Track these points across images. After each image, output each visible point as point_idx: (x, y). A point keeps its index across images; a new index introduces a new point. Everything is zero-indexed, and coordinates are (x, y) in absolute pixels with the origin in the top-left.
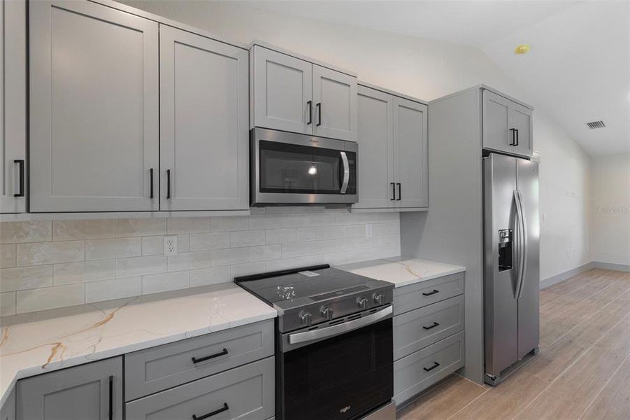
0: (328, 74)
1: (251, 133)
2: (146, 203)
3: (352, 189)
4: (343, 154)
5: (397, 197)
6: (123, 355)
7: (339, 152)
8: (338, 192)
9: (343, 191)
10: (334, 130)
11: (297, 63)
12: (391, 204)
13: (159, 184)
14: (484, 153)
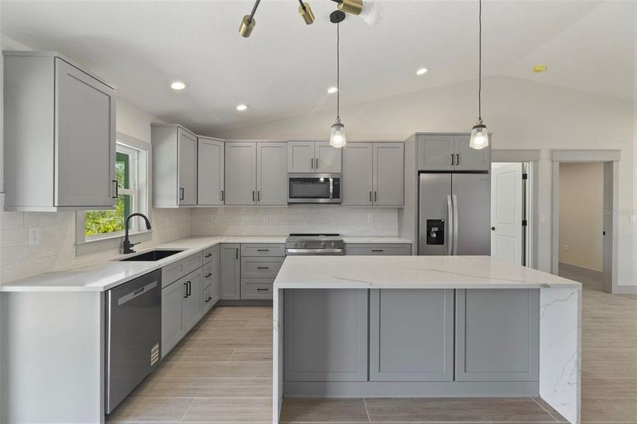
0: (323, 143)
2: (252, 201)
3: (336, 195)
4: (331, 180)
5: (374, 199)
6: (240, 244)
7: (329, 179)
8: (329, 198)
9: (331, 197)
11: (307, 144)
12: (371, 203)
13: (256, 196)
14: (420, 172)
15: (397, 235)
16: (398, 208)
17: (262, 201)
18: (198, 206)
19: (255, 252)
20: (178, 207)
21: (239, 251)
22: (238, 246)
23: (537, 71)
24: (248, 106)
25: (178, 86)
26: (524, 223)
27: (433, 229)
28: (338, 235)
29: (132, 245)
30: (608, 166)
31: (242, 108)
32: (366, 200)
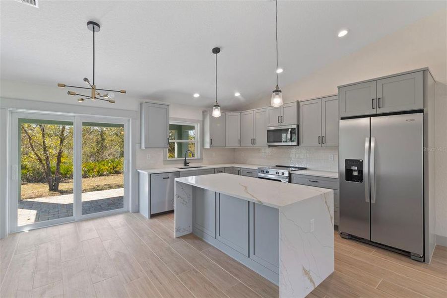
4: (290, 129)
12: (320, 145)
13: (253, 141)
18: (226, 148)
21: (240, 172)
22: (239, 169)
25: (196, 95)
27: (352, 168)
28: (305, 168)
29: (188, 163)
31: (237, 95)
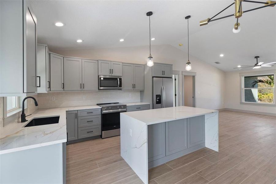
0: (114, 63)
1: (98, 76)
2: (80, 89)
3: (121, 86)
4: (118, 79)
5: (134, 87)
6: (78, 110)
7: (117, 78)
8: (117, 87)
9: (118, 86)
10: (116, 74)
11: (107, 62)
12: (133, 89)
13: (82, 86)
14: (153, 77)
15: (140, 101)
16: (140, 91)
17: (85, 89)
18: (51, 92)
19: (85, 114)
20: (47, 92)
21: (77, 114)
23: (180, 46)
24: (83, 41)
25: (59, 24)
26: (176, 95)
27: (158, 98)
28: (118, 103)
30: (194, 77)
31: (79, 41)
32: (131, 88)
